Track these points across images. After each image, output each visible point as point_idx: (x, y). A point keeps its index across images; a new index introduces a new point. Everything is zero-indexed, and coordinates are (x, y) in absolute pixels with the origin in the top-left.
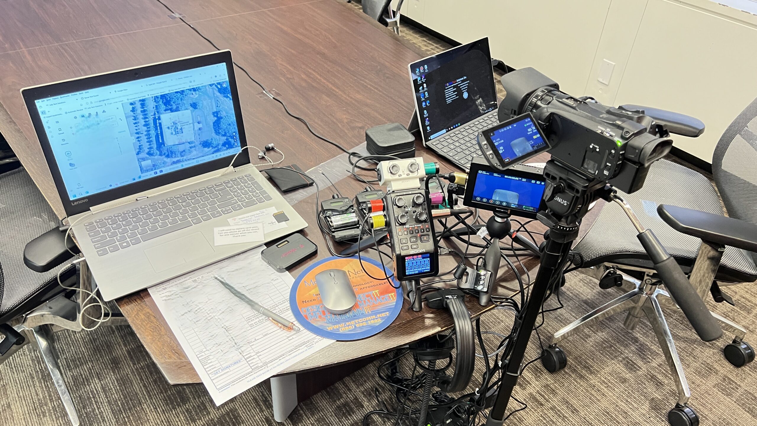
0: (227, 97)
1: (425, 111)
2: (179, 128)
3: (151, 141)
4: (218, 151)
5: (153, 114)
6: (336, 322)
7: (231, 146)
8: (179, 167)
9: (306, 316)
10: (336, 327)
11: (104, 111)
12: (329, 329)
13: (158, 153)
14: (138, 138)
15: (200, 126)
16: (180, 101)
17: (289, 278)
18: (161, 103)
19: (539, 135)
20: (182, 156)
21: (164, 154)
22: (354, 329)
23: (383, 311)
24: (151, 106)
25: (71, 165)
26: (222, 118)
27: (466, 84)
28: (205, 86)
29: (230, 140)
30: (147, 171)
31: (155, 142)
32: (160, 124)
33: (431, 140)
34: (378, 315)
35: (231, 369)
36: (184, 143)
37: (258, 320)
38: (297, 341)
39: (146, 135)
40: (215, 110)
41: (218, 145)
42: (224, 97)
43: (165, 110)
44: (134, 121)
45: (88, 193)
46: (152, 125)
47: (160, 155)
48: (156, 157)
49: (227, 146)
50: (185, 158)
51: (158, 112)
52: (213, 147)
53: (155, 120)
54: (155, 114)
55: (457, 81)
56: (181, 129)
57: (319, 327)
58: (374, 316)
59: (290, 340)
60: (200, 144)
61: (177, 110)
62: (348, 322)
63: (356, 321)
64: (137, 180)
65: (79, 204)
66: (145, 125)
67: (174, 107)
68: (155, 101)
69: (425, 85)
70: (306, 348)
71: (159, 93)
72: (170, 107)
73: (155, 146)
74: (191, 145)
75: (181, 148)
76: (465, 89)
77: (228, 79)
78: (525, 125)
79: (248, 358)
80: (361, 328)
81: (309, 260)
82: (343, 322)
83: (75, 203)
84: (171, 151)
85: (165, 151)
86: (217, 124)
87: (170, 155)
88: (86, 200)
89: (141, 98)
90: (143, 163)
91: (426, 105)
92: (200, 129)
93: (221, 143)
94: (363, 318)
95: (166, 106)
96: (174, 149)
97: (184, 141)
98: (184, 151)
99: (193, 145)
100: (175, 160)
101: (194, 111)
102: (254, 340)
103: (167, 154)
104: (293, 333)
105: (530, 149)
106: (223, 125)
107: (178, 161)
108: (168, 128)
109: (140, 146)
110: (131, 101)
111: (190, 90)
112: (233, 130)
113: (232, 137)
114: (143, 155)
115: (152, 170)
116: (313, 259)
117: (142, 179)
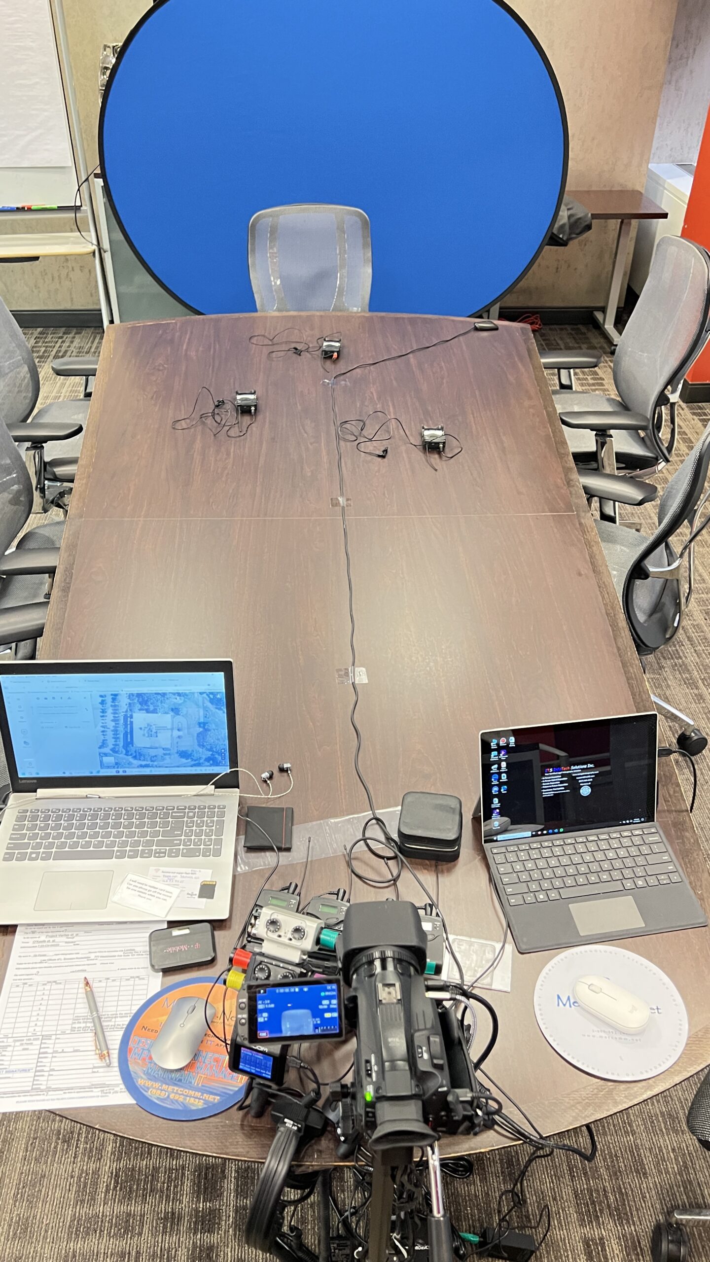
0: (220, 709)
1: (496, 800)
2: (154, 731)
3: (118, 738)
4: (199, 765)
5: (124, 710)
6: (154, 1076)
7: (216, 763)
8: (147, 772)
9: (131, 1050)
10: (149, 1083)
11: (69, 698)
12: (139, 1082)
13: (124, 751)
14: (103, 731)
15: (180, 733)
16: (159, 703)
17: (156, 982)
18: (136, 701)
19: (336, 1015)
20: (152, 761)
21: (131, 755)
22: (165, 1099)
23: (215, 1091)
24: (124, 702)
25: (25, 742)
26: (209, 730)
27: (590, 775)
28: (193, 693)
29: (217, 756)
30: (108, 767)
31: (122, 740)
32: (132, 723)
33: (497, 841)
34: (205, 1095)
35: (16, 1075)
36: (156, 748)
37: (84, 1025)
38: (98, 1079)
39: (112, 731)
40: (202, 720)
41: (200, 758)
42: (216, 708)
43: (140, 710)
44: (102, 714)
45: (38, 774)
46: (122, 721)
47: (127, 754)
48: (121, 755)
49: (211, 762)
50: (155, 763)
51: (131, 710)
52: (193, 760)
53: (126, 717)
54: (127, 711)
55: (572, 768)
56: (156, 733)
57: (132, 1073)
58: (200, 1094)
59: (94, 1072)
60: (177, 753)
61: (155, 711)
62: (166, 1084)
63: (176, 1088)
64: (94, 774)
65: (26, 783)
66: (112, 721)
67: (152, 708)
68: (129, 698)
69: (504, 765)
70: (100, 1094)
71: (136, 690)
72: (146, 707)
73: (121, 744)
74: (165, 752)
75: (153, 752)
76: (588, 782)
77: (224, 691)
78: (323, 994)
79: (39, 1071)
80: (173, 1102)
81: (196, 968)
82: (161, 1081)
83: (23, 781)
84: (139, 753)
85: (132, 749)
86: (201, 738)
87: (138, 757)
88: (35, 781)
89: (113, 693)
90: (106, 759)
91: (499, 791)
92: (179, 737)
93: (204, 757)
94: (187, 1088)
95: (142, 705)
96: (144, 751)
97: (157, 745)
98: (156, 756)
99: (168, 752)
100: (144, 763)
101: (174, 717)
102: (60, 1050)
103: (134, 755)
104: (102, 1065)
105: (310, 1031)
106: (211, 739)
107: (147, 766)
108: (141, 729)
109: (104, 740)
110: (102, 694)
111: (174, 694)
112: (222, 747)
113: (220, 754)
114: (106, 750)
115: (114, 767)
116: (203, 969)
117: (101, 774)
